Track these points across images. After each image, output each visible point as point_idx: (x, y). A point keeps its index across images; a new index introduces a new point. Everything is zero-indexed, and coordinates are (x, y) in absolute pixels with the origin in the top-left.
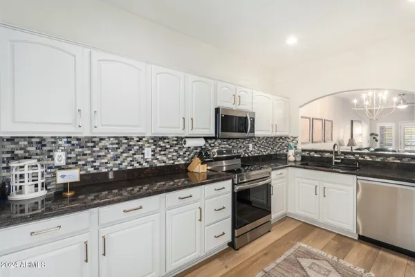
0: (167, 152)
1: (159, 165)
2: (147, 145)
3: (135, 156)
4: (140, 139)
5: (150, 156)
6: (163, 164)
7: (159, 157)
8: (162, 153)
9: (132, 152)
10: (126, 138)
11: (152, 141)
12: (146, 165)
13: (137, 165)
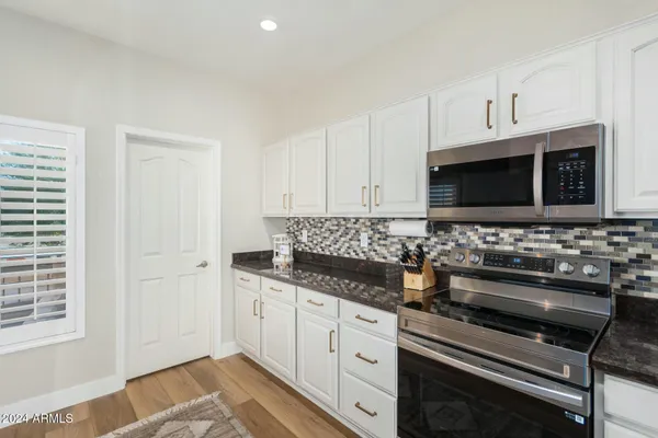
0: (387, 242)
1: (377, 259)
2: (364, 229)
3: (352, 242)
4: (357, 220)
5: (366, 245)
6: (383, 261)
7: (377, 248)
8: (382, 242)
9: (349, 237)
10: (345, 219)
11: (369, 224)
12: (362, 256)
13: (353, 255)
